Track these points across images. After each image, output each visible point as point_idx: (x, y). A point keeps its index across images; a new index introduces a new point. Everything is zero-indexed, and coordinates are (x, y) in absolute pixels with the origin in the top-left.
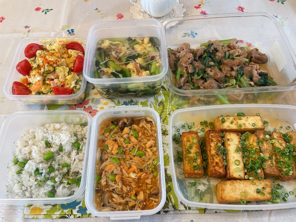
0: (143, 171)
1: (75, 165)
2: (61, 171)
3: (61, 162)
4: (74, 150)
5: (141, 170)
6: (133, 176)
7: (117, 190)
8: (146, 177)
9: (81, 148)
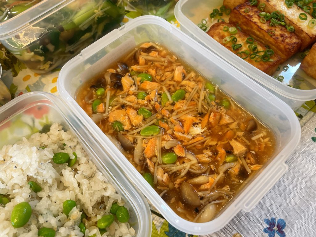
0: (206, 114)
1: (88, 192)
2: (70, 223)
3: (55, 208)
4: (63, 171)
5: (201, 115)
6: (197, 130)
7: (194, 170)
8: (218, 117)
9: (73, 157)
